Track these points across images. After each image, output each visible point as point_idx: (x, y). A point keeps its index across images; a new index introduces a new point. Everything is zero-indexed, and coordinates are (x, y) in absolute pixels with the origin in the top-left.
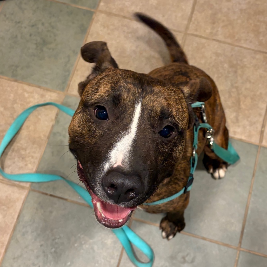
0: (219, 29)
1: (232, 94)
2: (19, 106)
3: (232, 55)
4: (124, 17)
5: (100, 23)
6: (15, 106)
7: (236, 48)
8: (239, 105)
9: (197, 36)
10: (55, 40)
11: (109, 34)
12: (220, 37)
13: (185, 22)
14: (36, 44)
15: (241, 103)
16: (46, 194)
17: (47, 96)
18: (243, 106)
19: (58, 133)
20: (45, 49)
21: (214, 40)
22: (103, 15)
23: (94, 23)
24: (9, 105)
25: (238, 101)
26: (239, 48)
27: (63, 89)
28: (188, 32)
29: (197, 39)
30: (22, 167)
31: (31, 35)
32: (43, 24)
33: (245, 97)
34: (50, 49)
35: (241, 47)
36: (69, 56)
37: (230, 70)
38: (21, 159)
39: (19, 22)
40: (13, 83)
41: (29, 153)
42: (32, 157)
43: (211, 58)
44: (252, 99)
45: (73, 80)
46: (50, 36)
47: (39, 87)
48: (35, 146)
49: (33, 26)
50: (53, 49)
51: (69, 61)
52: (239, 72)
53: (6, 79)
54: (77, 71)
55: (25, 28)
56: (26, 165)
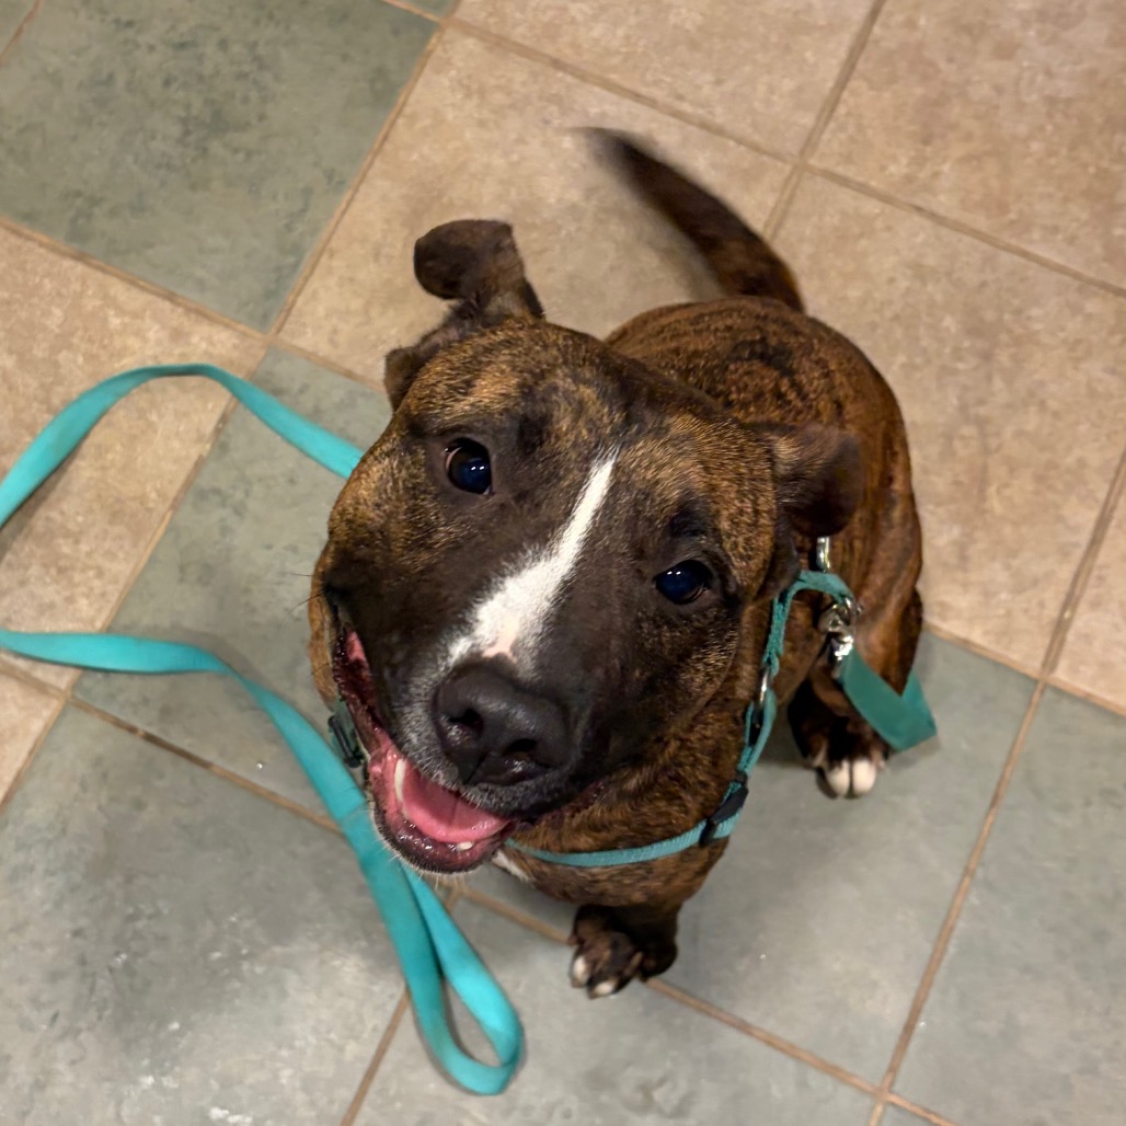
0: (946, 168)
1: (957, 444)
2: (80, 360)
3: (983, 284)
4: (557, 64)
5: (453, 73)
6: (63, 356)
7: (1006, 259)
8: (982, 495)
9: (844, 182)
10: (262, 117)
11: (482, 124)
12: (944, 203)
13: (807, 120)
14: (184, 121)
15: (992, 490)
16: (132, 730)
17: (195, 340)
18: (996, 505)
19: (217, 491)
20: (216, 147)
21: (919, 209)
22: (470, 43)
23: (427, 71)
24: (39, 352)
25: (982, 480)
26: (1017, 259)
27: (263, 321)
28: (813, 162)
29: (846, 198)
30: (52, 606)
31: (167, 83)
32: (223, 45)
33: (1013, 468)
34: (236, 151)
35: (1024, 254)
36: (307, 192)
37: (966, 344)
38: (53, 571)
39: (130, 24)
40: (67, 263)
41: (89, 554)
42: (100, 573)
43: (891, 281)
44: (1040, 479)
45: (308, 291)
46: (246, 100)
47: (170, 297)
48: (118, 529)
49: (182, 46)
50: (249, 154)
51: (304, 211)
52: (1003, 357)
53: (41, 245)
54: (332, 256)
55: (151, 48)
56: (70, 600)
